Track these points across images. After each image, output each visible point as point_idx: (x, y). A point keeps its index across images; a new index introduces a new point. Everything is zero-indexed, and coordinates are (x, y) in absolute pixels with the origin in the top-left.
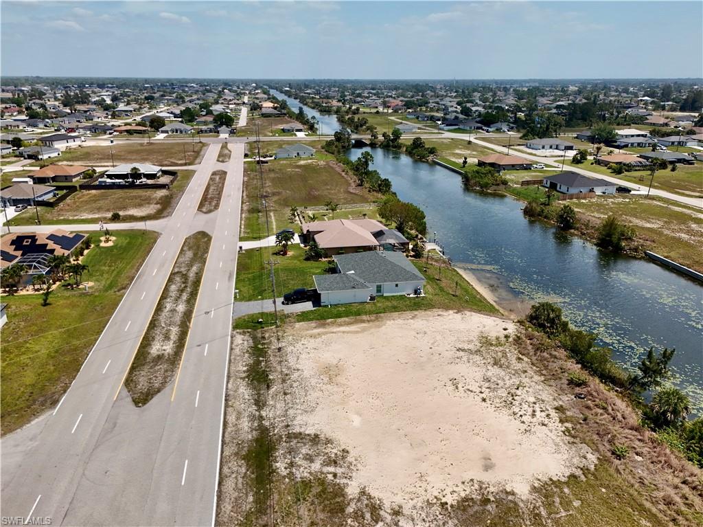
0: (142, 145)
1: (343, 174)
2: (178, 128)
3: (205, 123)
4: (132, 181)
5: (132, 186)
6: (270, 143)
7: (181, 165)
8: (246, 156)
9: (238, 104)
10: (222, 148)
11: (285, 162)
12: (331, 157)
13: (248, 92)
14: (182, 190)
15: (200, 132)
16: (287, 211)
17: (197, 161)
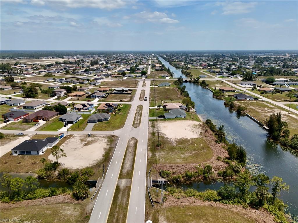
0: (120, 81)
1: (177, 91)
2: (130, 75)
3: (137, 73)
4: (122, 92)
5: (122, 93)
6: (158, 81)
7: (133, 88)
8: (150, 85)
9: (147, 65)
10: (144, 82)
11: (161, 87)
12: (175, 86)
13: (150, 58)
14: (134, 95)
15: (137, 77)
16: (161, 101)
17: (137, 87)
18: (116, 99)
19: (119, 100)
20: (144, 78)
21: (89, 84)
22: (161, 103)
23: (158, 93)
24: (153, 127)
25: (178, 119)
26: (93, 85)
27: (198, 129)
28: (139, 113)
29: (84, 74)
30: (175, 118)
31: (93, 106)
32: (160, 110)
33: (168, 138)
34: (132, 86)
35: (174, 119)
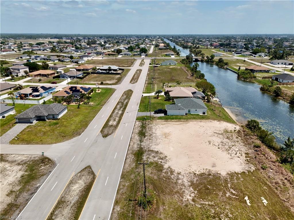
0: (113, 59)
1: (186, 72)
2: (126, 53)
3: (137, 52)
4: (108, 71)
5: (108, 73)
6: (160, 60)
7: (126, 67)
8: (150, 64)
9: (150, 45)
10: (142, 61)
11: (164, 67)
12: (183, 65)
13: (155, 40)
14: (125, 75)
15: (135, 55)
16: (162, 84)
17: (132, 66)
18: (97, 81)
19: (100, 83)
20: (143, 56)
21: (71, 62)
22: (163, 88)
23: (159, 73)
24: (142, 134)
25: (192, 116)
26: (75, 62)
27: (237, 144)
28: (123, 103)
29: (73, 52)
30: (186, 114)
31: (51, 91)
32: (159, 98)
33: (172, 172)
34: (126, 65)
35: (184, 117)
